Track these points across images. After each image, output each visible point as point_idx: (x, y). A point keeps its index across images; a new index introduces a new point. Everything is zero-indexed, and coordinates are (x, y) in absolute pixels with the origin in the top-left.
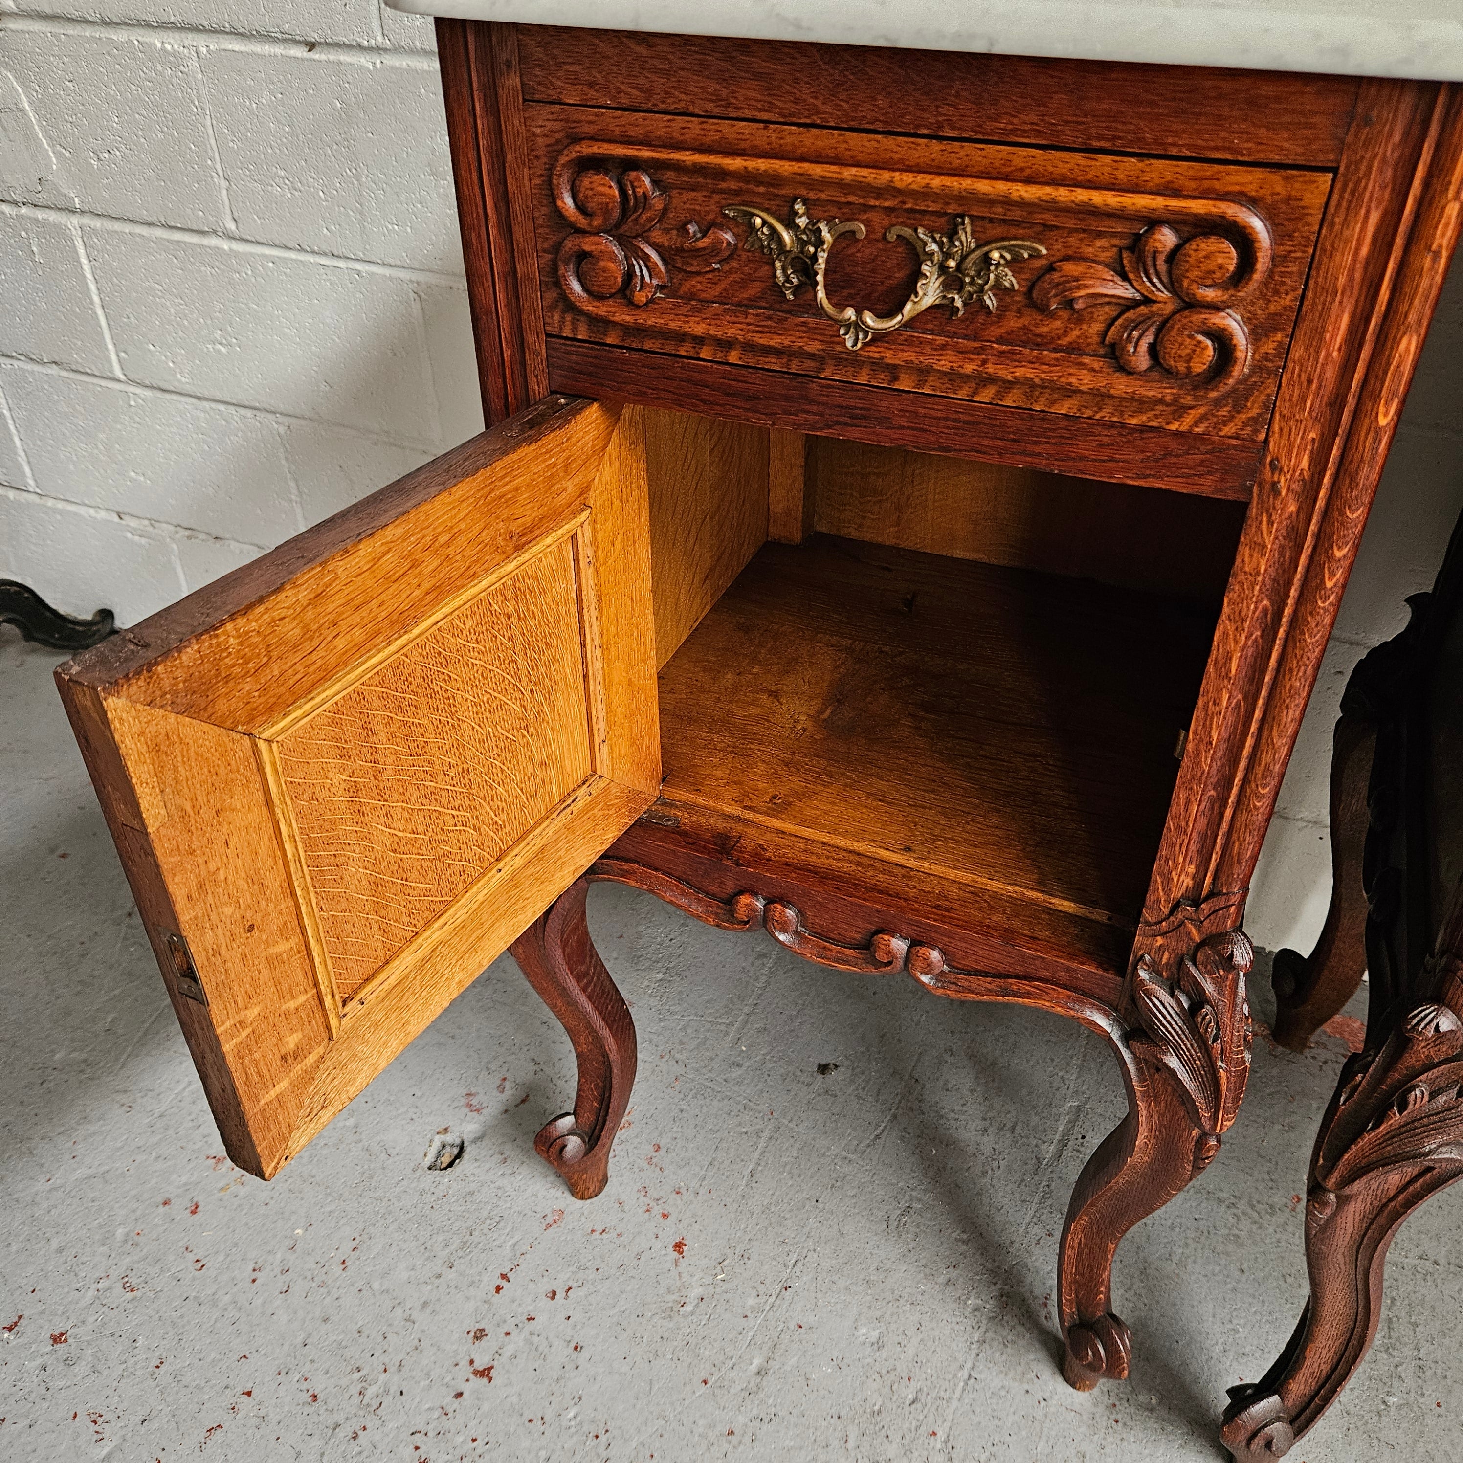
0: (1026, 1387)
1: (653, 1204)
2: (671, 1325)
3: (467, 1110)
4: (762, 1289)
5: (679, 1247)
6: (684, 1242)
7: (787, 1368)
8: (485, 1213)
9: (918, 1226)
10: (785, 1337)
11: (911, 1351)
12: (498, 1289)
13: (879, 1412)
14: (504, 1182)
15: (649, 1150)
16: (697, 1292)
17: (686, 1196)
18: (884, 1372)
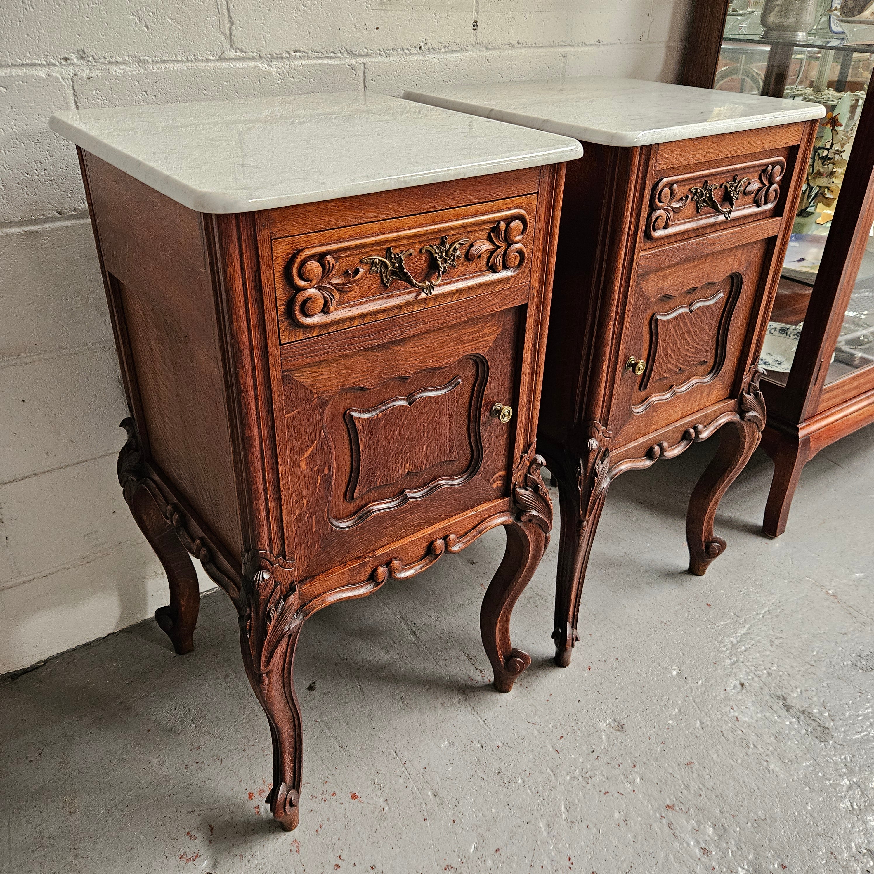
0: (499, 706)
1: (323, 797)
2: (389, 820)
3: (191, 863)
4: (398, 773)
5: (355, 797)
6: (353, 793)
7: (440, 784)
9: (412, 700)
10: (426, 776)
11: (461, 734)
13: (479, 760)
14: (254, 862)
16: (381, 801)
17: (331, 780)
18: (464, 749)
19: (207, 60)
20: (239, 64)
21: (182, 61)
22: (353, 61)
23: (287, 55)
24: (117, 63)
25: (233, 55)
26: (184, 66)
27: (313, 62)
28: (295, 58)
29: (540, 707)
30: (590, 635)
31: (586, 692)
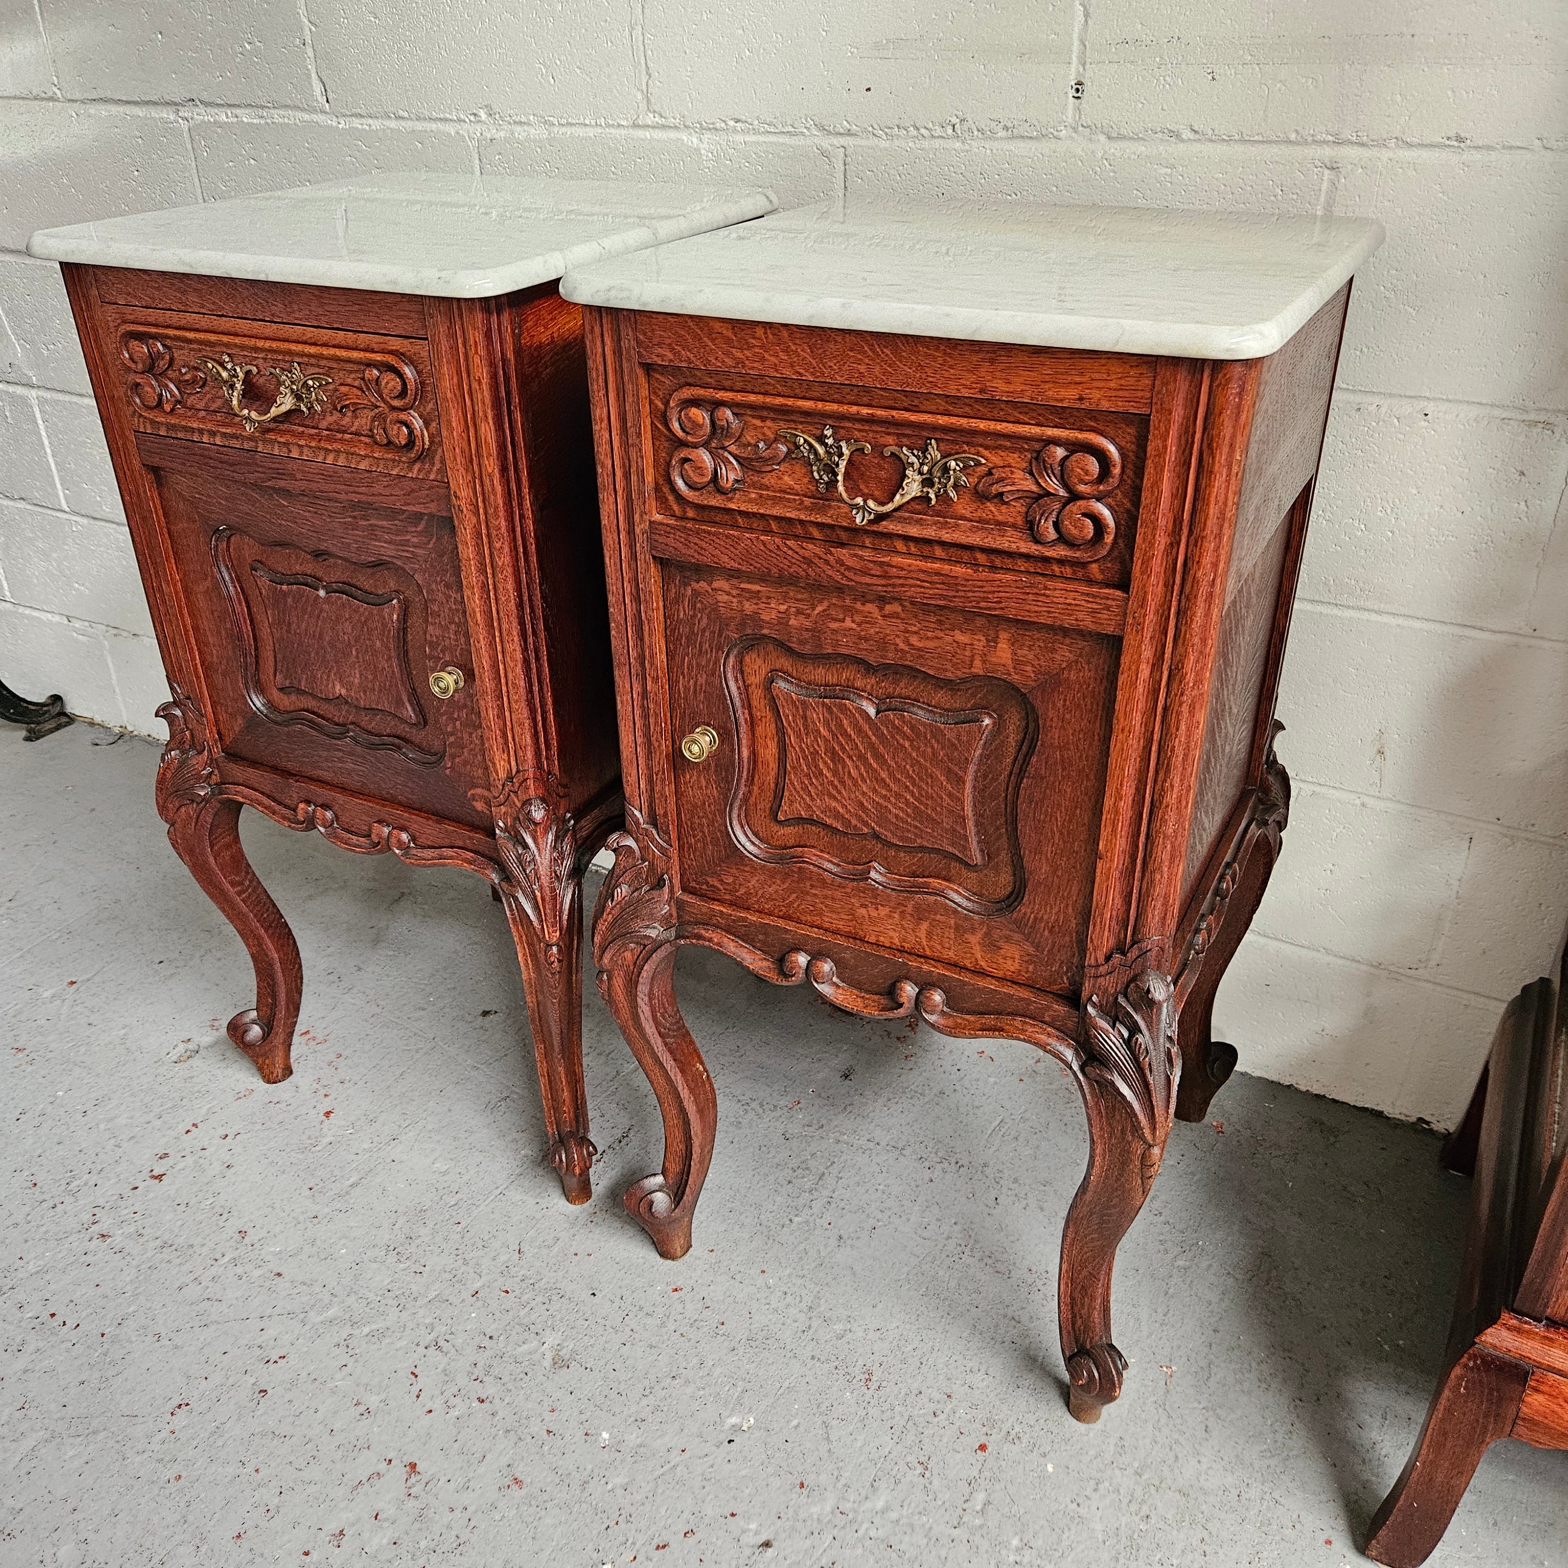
0: (538, 1200)
1: (320, 1088)
2: (302, 1157)
3: (206, 1029)
5: (328, 1114)
6: (333, 1111)
7: (373, 1183)
8: (196, 1089)
9: (508, 1108)
10: (380, 1167)
12: (188, 1131)
13: (426, 1210)
14: (218, 1071)
15: (332, 1057)
16: (328, 1140)
17: (347, 1085)
18: (441, 1188)
19: (619, 126)
20: (658, 134)
21: (590, 125)
22: (826, 143)
23: (723, 125)
24: (521, 123)
25: (650, 119)
26: (591, 132)
27: (762, 139)
28: (735, 131)
29: (556, 1249)
30: (763, 1272)
31: (618, 1299)
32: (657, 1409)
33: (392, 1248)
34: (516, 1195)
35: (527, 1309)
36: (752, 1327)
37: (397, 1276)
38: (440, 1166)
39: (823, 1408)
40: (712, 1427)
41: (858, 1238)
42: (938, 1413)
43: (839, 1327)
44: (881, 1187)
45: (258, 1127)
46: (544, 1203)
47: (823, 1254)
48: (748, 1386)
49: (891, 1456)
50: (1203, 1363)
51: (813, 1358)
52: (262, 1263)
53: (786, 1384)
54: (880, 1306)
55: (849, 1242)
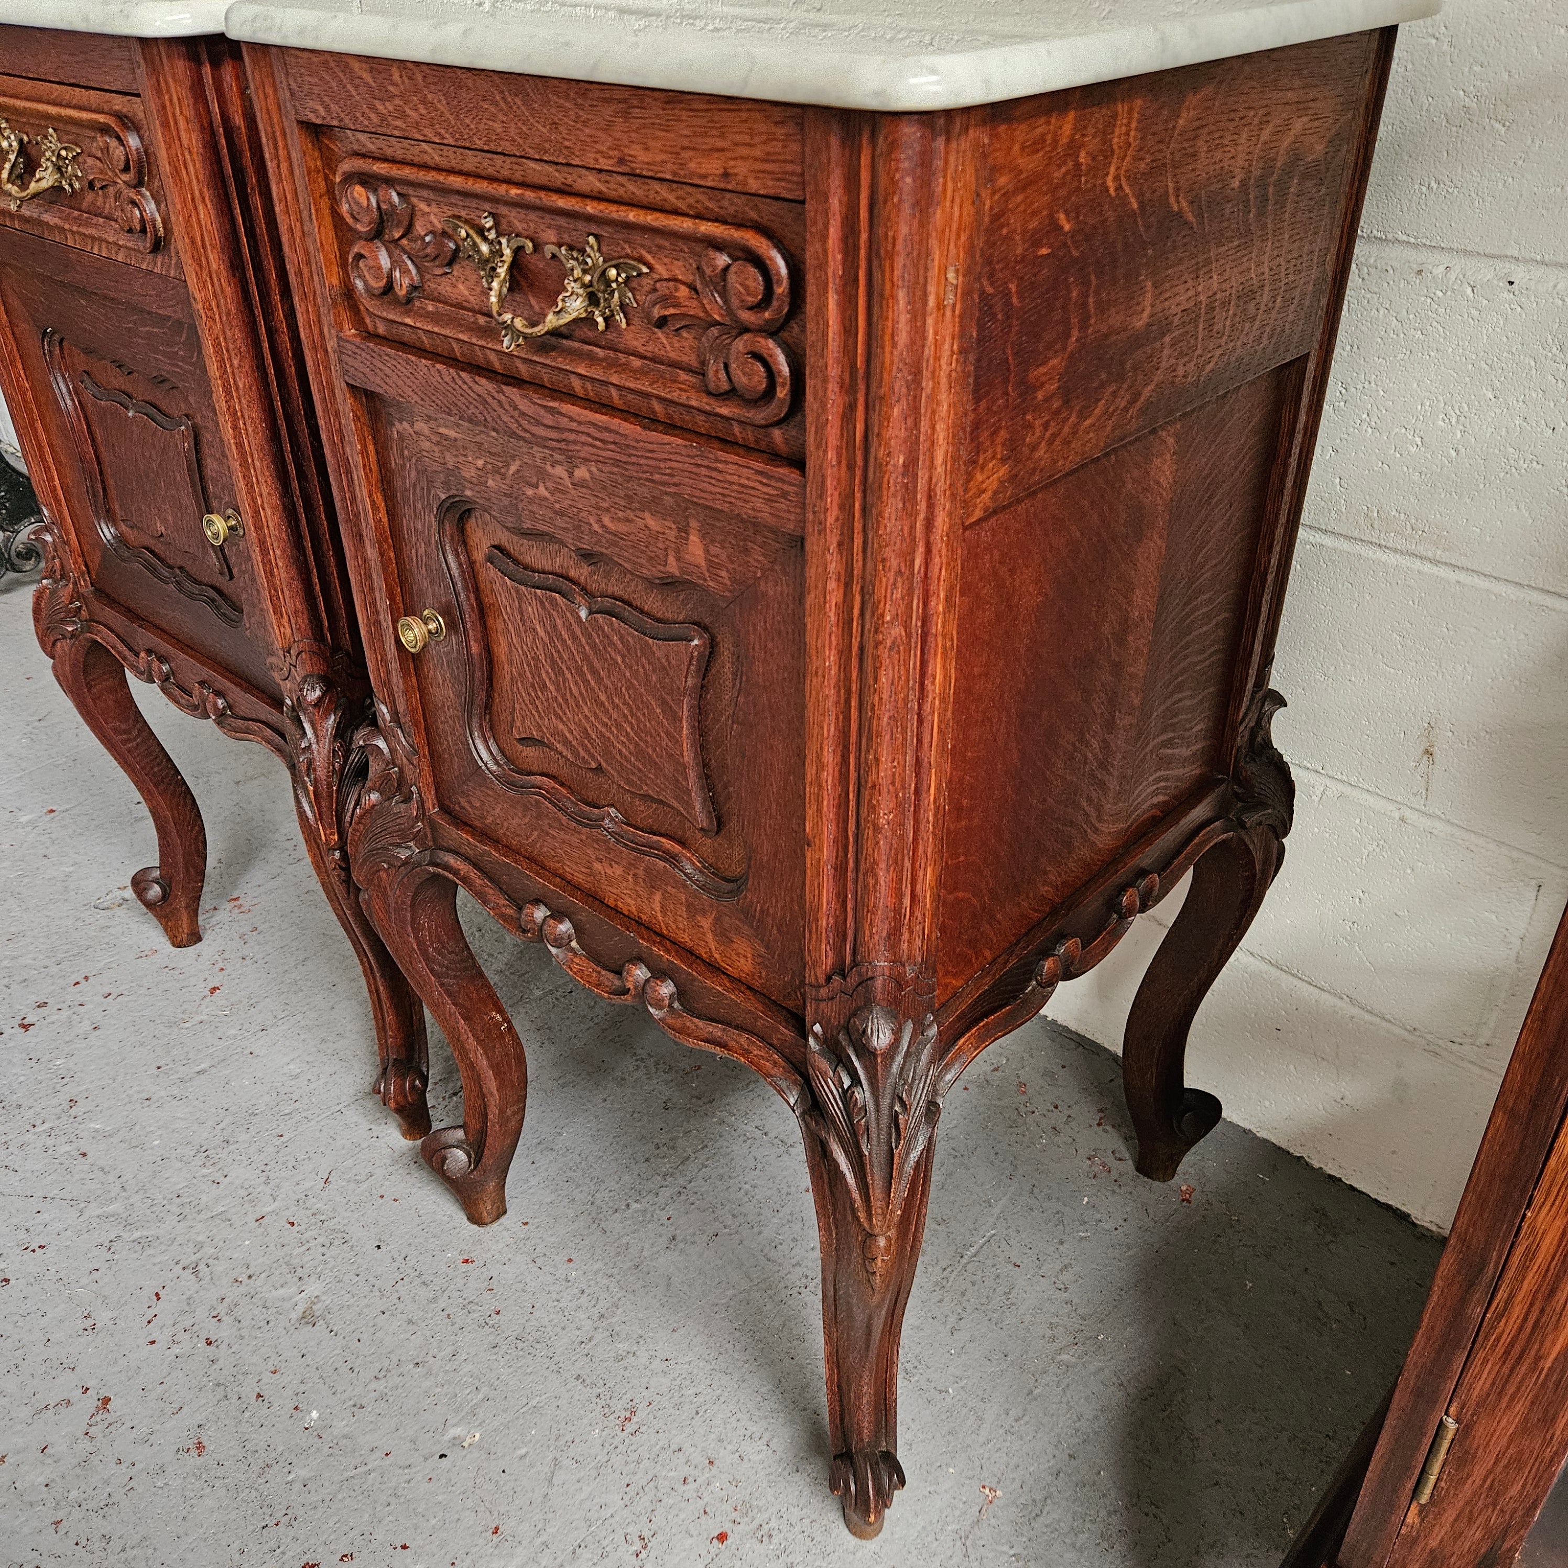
0: (372, 1127)
1: (220, 961)
4: (247, 1026)
6: (221, 987)
7: (220, 1074)
8: (106, 940)
10: (236, 1057)
12: (77, 983)
15: (247, 929)
29: (365, 1186)
30: (570, 1260)
31: (401, 1259)
32: (383, 1397)
33: (204, 1149)
34: (353, 1116)
35: (304, 1248)
36: (527, 1325)
37: (195, 1181)
38: (294, 1068)
39: (562, 1442)
40: (431, 1434)
41: (693, 1243)
42: (690, 1480)
43: (623, 1347)
44: (747, 1186)
45: (143, 991)
46: (377, 1130)
47: (645, 1253)
48: (492, 1394)
49: (612, 1521)
50: (1038, 1497)
51: (578, 1377)
52: (74, 1139)
53: (534, 1402)
54: (682, 1331)
55: (681, 1245)
